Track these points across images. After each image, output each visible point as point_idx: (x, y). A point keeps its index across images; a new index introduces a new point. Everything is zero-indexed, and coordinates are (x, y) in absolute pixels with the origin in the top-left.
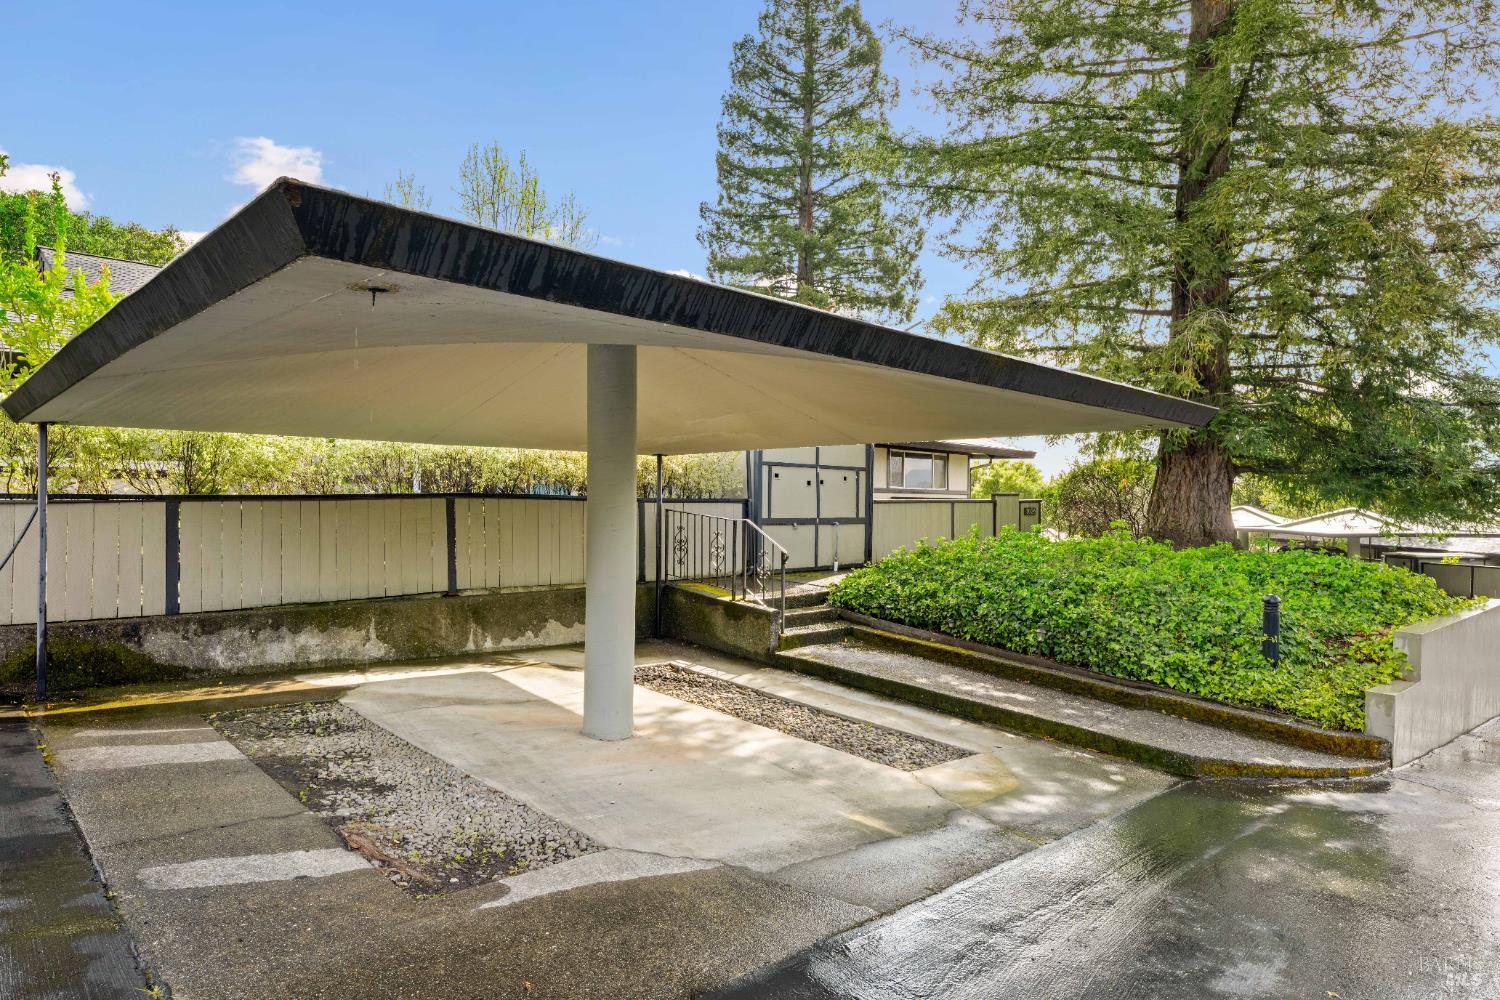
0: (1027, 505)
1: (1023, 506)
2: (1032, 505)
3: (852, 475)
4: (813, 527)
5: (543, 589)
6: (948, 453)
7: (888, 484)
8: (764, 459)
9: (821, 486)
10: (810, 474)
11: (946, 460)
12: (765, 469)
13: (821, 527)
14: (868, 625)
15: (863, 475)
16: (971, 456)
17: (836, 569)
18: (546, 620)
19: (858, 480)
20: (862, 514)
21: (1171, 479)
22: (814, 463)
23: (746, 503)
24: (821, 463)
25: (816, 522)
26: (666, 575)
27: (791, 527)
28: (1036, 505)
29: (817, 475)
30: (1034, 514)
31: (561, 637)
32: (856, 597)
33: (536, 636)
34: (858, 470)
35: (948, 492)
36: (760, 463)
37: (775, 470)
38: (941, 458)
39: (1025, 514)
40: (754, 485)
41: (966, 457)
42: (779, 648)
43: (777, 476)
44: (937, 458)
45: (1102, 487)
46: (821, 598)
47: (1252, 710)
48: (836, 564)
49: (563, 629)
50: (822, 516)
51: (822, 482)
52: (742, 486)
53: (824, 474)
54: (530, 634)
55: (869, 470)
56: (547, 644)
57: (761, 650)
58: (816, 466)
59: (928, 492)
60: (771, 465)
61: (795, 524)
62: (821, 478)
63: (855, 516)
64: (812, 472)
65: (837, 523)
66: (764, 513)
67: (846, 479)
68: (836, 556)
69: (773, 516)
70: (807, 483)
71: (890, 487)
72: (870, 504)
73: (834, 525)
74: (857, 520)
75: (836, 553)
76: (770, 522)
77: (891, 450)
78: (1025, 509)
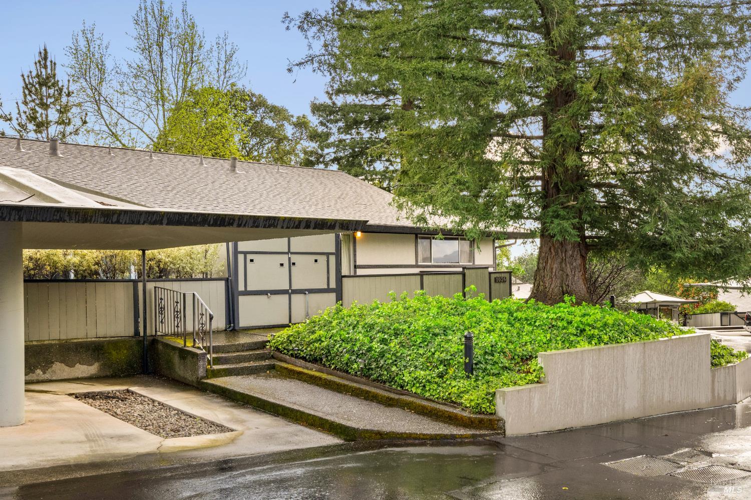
0: (497, 275)
1: (493, 276)
2: (503, 275)
3: (322, 259)
4: (287, 296)
5: (53, 342)
7: (417, 261)
8: (240, 249)
9: (293, 268)
10: (284, 259)
12: (241, 257)
13: (293, 296)
14: (285, 362)
15: (333, 259)
18: (53, 363)
19: (328, 261)
20: (333, 285)
22: (287, 251)
23: (227, 280)
24: (292, 251)
25: (290, 292)
26: (156, 331)
27: (265, 297)
28: (507, 275)
29: (289, 259)
30: (504, 282)
31: (65, 374)
32: (282, 343)
33: (44, 373)
34: (328, 254)
36: (236, 252)
37: (249, 257)
39: (495, 281)
40: (232, 267)
41: (491, 239)
42: (207, 377)
43: (252, 261)
46: (263, 345)
47: (445, 404)
49: (67, 368)
50: (293, 288)
51: (294, 264)
52: (225, 268)
53: (294, 258)
54: (39, 371)
55: (338, 254)
56: (54, 378)
57: (194, 378)
58: (289, 252)
59: (455, 267)
60: (245, 253)
61: (269, 294)
62: (292, 261)
63: (326, 287)
64: (286, 257)
65: (307, 292)
66: (241, 288)
67: (316, 261)
68: (308, 315)
69: (249, 289)
70: (282, 265)
71: (419, 264)
72: (340, 278)
73: (305, 294)
74: (328, 290)
75: (308, 313)
76: (247, 293)
77: (419, 235)
78: (495, 278)
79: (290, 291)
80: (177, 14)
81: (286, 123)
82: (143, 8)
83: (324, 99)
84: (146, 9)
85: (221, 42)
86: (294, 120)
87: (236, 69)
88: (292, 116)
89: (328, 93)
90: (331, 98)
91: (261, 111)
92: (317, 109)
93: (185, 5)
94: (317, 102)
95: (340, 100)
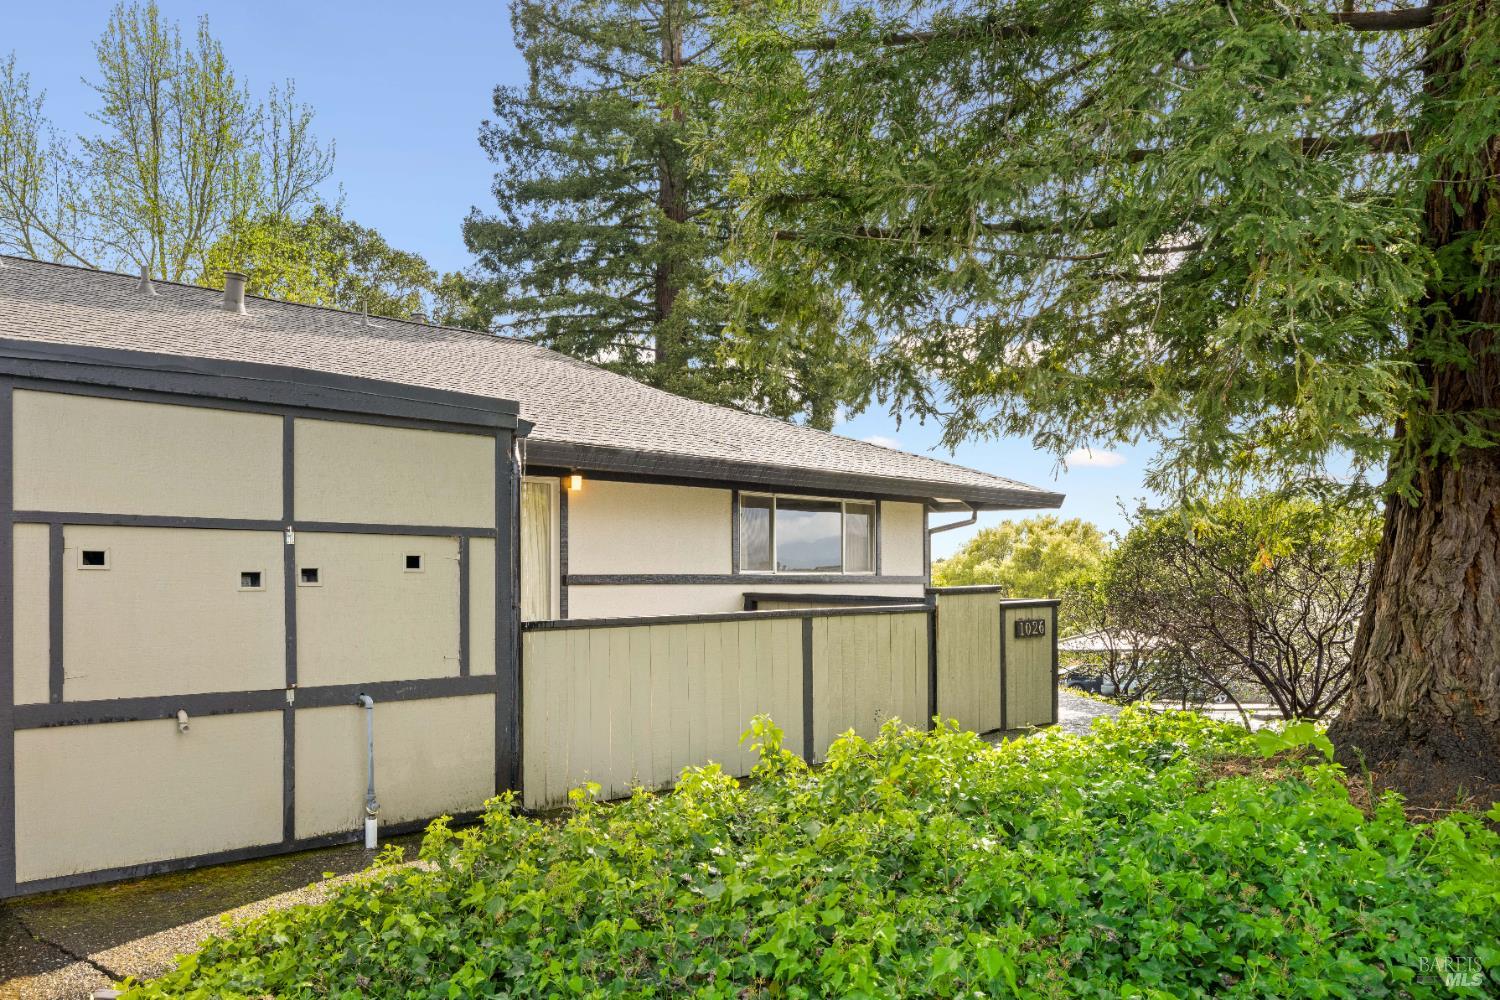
0: (1022, 614)
1: (1011, 617)
2: (1036, 614)
3: (440, 555)
4: (276, 718)
6: (879, 497)
7: (735, 565)
8: (28, 504)
9: (303, 588)
11: (874, 515)
12: (30, 542)
13: (303, 717)
15: (484, 553)
16: (931, 505)
17: (371, 841)
19: (464, 564)
20: (484, 663)
21: (1443, 548)
22: (277, 515)
24: (300, 516)
25: (290, 702)
28: (1046, 614)
29: (290, 552)
30: (1041, 635)
34: (464, 536)
35: (879, 579)
36: (10, 519)
37: (78, 540)
38: (863, 510)
39: (1017, 635)
41: (919, 507)
43: (94, 558)
44: (851, 509)
45: (1204, 567)
48: (372, 828)
50: (305, 681)
51: (309, 572)
53: (311, 550)
55: (507, 535)
58: (288, 522)
59: (832, 581)
60: (56, 523)
61: (183, 715)
62: (303, 562)
63: (452, 670)
64: (273, 543)
65: (368, 700)
66: (30, 687)
67: (413, 562)
68: (373, 800)
69: (72, 693)
70: (253, 578)
71: (742, 572)
72: (512, 633)
73: (362, 704)
74: (463, 685)
75: (371, 790)
76: (60, 714)
77: (742, 493)
78: (1017, 624)
79: (290, 696)
80: (191, 44)
81: (422, 290)
82: (116, 25)
83: (492, 211)
84: (122, 26)
85: (279, 100)
86: (439, 281)
87: (313, 159)
88: (434, 275)
89: (500, 193)
90: (507, 208)
91: (375, 266)
92: (477, 233)
93: (205, 22)
94: (478, 219)
95: (526, 215)
